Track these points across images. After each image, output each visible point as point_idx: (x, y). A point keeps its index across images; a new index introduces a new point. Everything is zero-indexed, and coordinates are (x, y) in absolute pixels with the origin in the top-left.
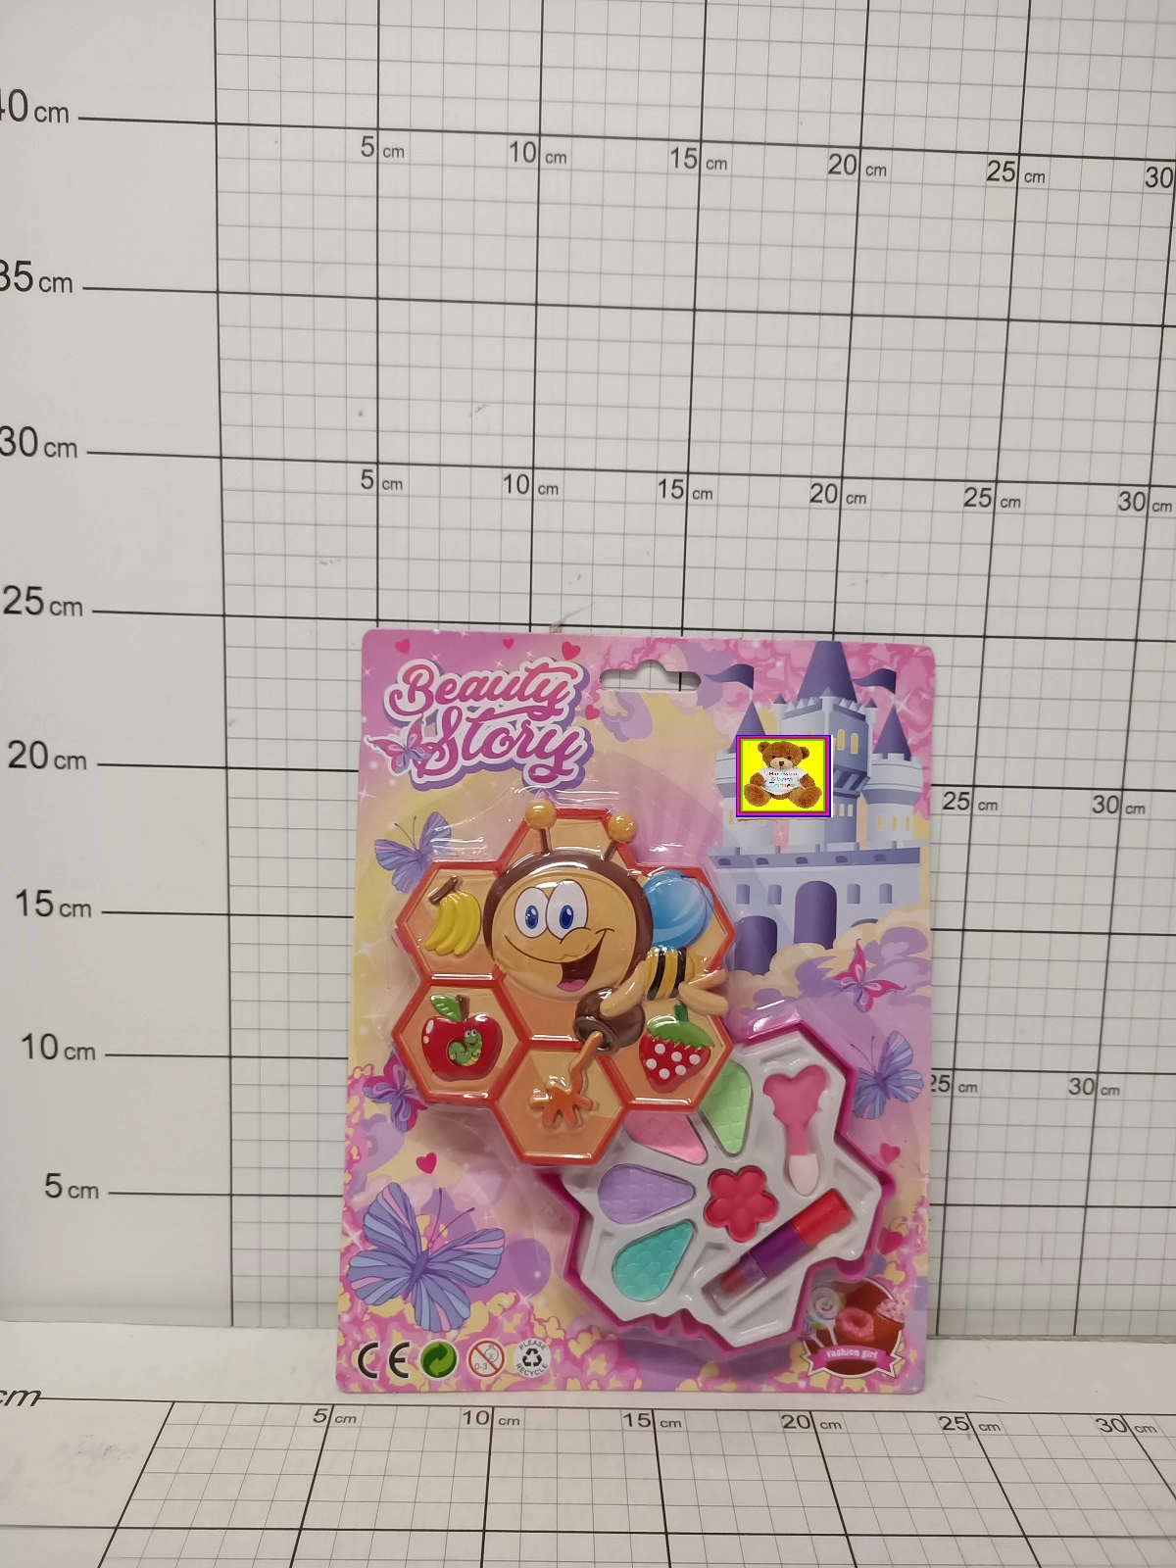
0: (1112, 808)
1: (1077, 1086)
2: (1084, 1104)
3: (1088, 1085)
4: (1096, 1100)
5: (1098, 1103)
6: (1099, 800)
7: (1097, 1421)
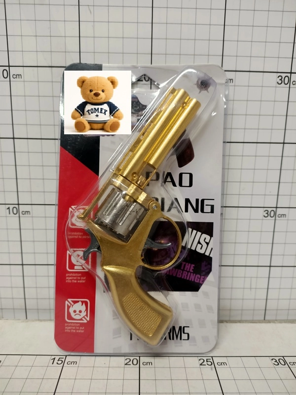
0: (286, 82)
1: (267, 213)
2: (270, 221)
3: (272, 213)
4: (275, 220)
5: (276, 221)
6: (280, 78)
7: (272, 360)
